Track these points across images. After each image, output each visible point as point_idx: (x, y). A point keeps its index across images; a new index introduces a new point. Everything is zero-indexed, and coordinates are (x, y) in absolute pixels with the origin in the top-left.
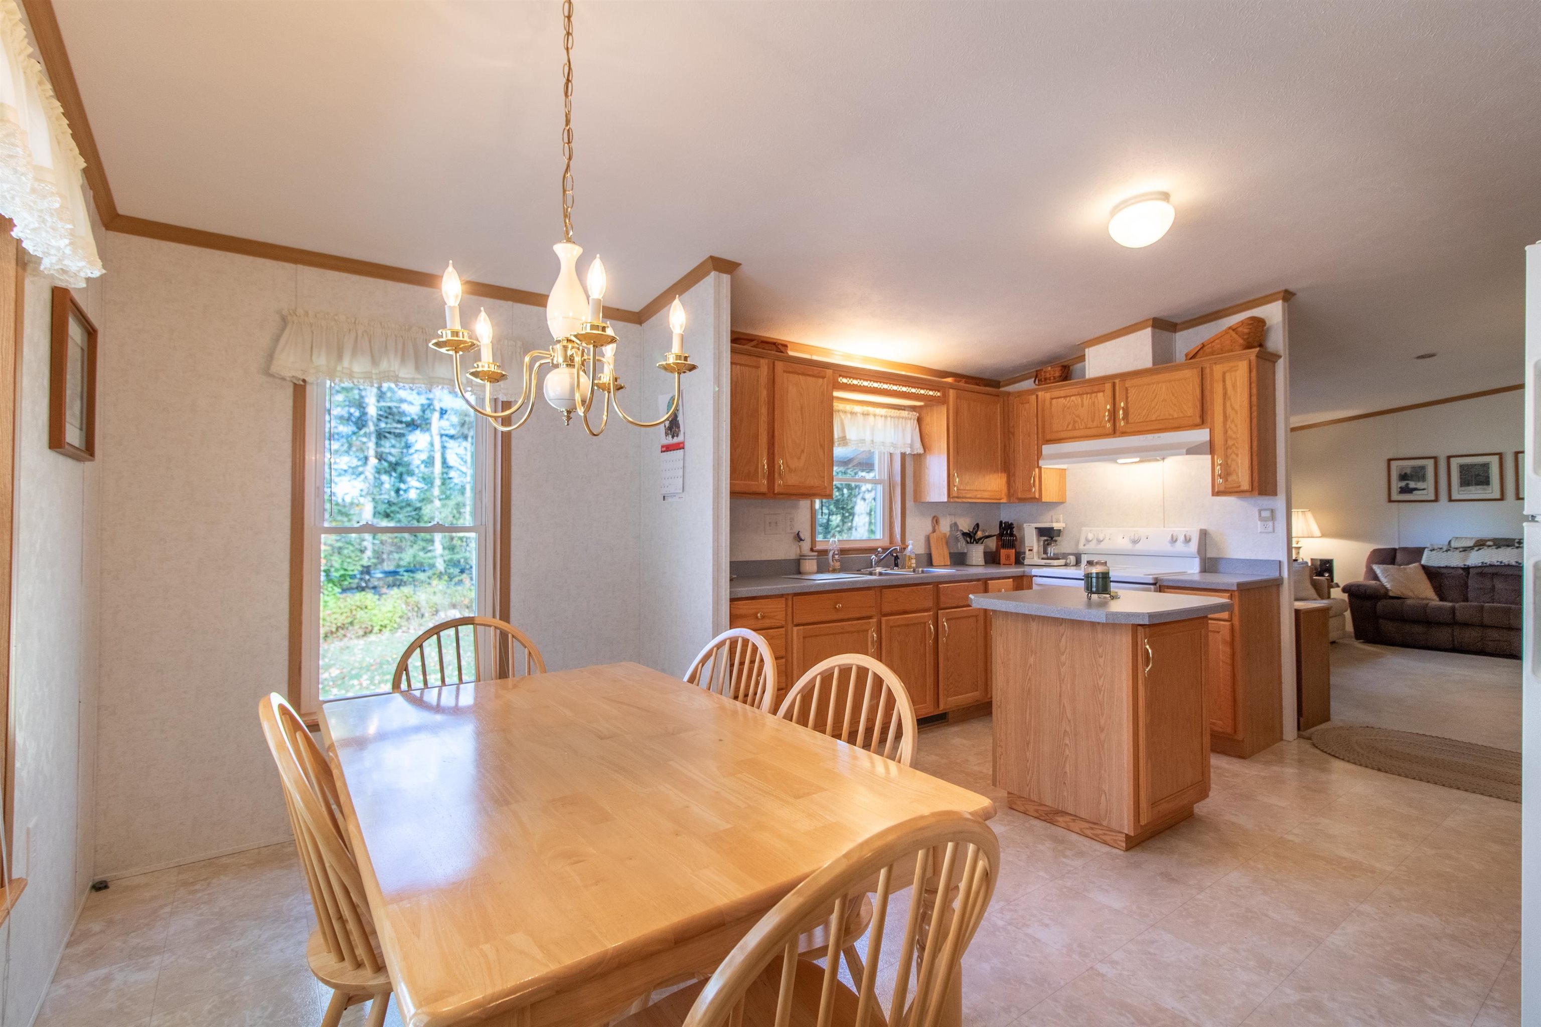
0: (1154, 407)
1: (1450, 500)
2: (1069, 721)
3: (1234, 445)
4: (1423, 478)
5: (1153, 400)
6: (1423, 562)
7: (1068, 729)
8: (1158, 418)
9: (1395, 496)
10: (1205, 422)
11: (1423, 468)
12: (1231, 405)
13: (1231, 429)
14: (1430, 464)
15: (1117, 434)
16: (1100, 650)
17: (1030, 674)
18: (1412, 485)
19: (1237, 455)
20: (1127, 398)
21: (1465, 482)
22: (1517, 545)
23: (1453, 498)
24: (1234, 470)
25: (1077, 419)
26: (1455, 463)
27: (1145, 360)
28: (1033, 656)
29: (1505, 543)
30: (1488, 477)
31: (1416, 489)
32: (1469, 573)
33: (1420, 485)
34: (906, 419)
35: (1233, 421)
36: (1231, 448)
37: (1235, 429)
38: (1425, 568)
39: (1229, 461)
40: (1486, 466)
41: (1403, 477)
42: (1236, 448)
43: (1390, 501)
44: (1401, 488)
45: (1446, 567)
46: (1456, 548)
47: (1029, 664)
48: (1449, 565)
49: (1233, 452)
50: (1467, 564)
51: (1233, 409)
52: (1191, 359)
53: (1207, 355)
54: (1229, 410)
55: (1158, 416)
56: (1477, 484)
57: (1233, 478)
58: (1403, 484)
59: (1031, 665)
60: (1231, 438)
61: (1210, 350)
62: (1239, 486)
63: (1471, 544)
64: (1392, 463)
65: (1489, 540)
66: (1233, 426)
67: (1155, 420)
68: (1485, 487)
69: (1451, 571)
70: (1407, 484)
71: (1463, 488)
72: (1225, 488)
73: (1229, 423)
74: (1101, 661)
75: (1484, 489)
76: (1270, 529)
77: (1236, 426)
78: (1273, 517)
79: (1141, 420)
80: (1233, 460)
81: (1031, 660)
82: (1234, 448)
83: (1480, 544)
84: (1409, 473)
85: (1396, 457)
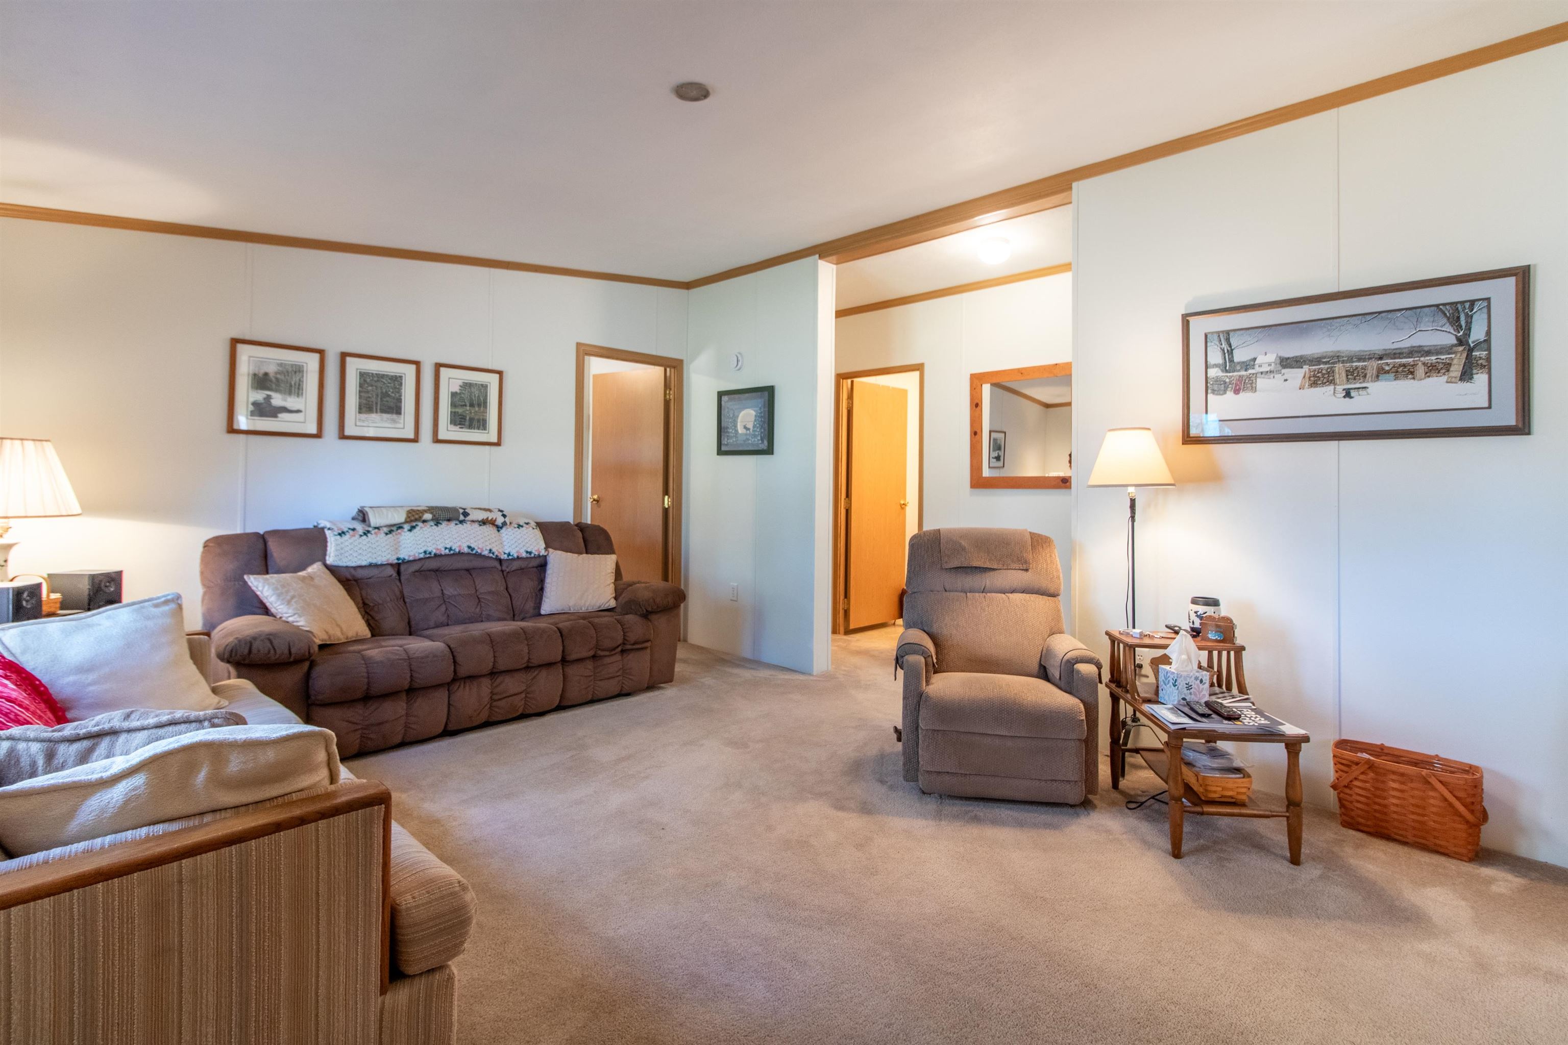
1: (343, 436)
4: (296, 389)
6: (330, 560)
9: (243, 421)
11: (298, 370)
14: (311, 362)
18: (278, 400)
21: (366, 407)
22: (462, 518)
23: (348, 432)
26: (354, 366)
29: (448, 516)
30: (399, 400)
31: (285, 410)
32: (399, 573)
33: (291, 402)
38: (333, 570)
40: (397, 380)
41: (261, 381)
43: (232, 429)
44: (255, 404)
45: (371, 566)
46: (378, 528)
48: (374, 561)
50: (402, 556)
56: (383, 411)
58: (259, 396)
63: (400, 517)
65: (425, 511)
68: (394, 416)
69: (374, 572)
70: (269, 398)
71: (363, 416)
75: (394, 421)
83: (414, 518)
84: (272, 375)
85: (247, 337)
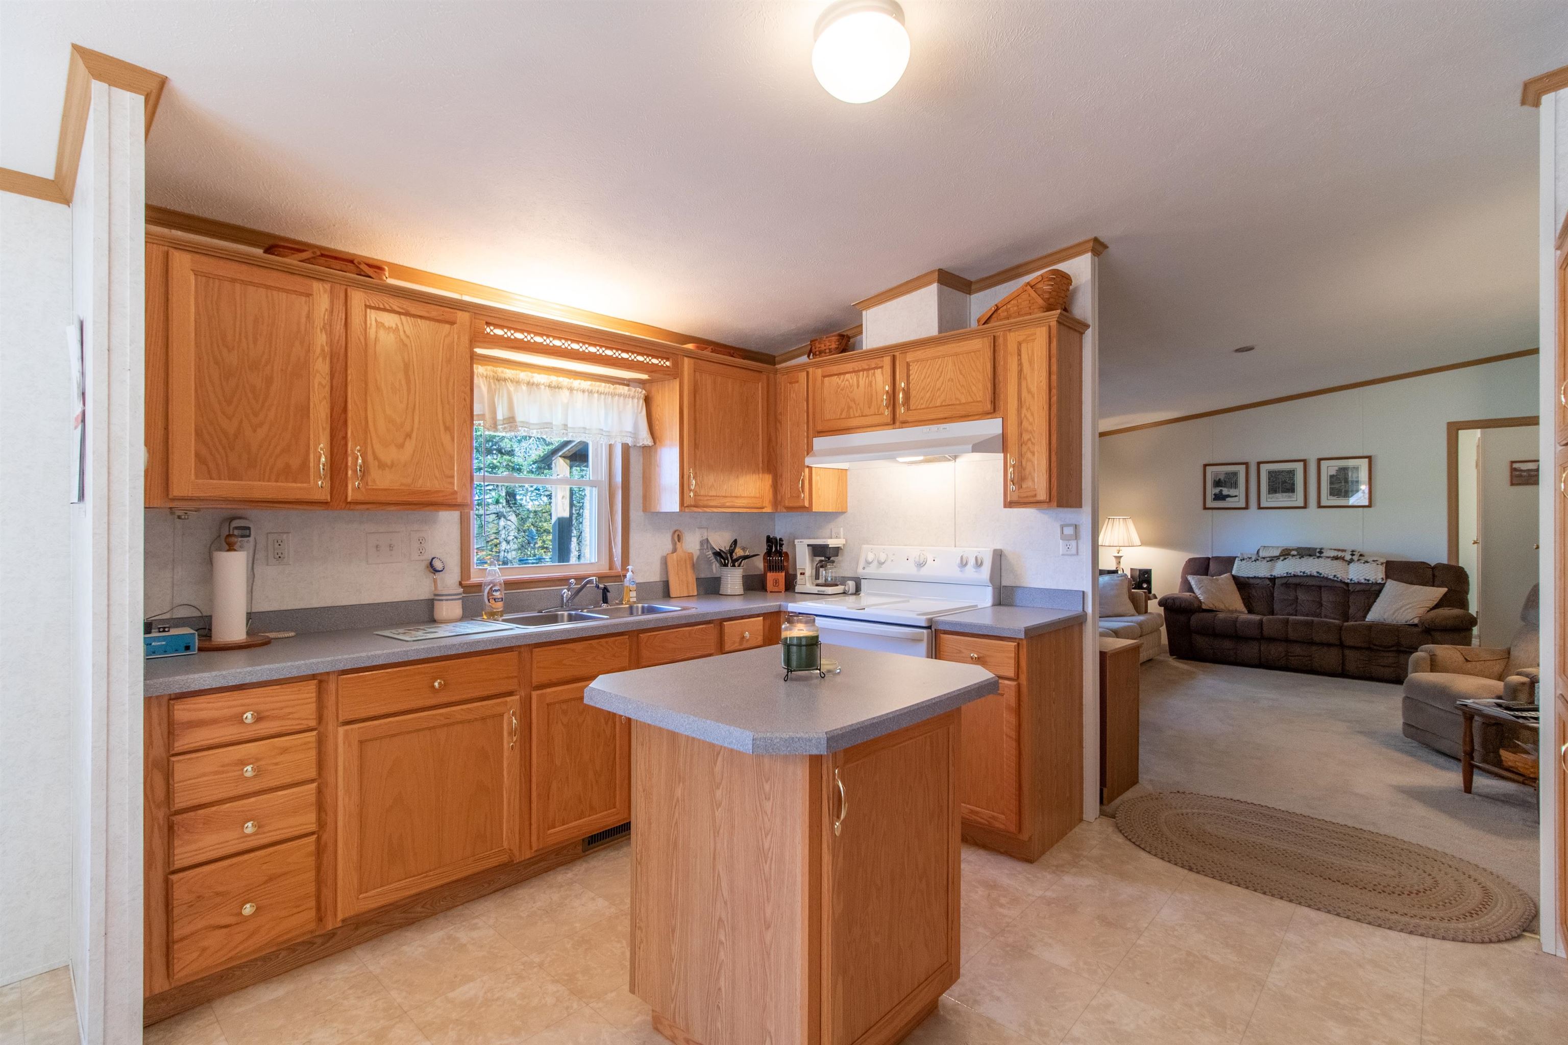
0: (939, 389)
1: (1260, 508)
2: (725, 903)
3: (1029, 439)
4: (1235, 485)
5: (938, 380)
6: (1233, 573)
7: (724, 916)
8: (943, 404)
9: (1210, 504)
10: (997, 409)
11: (1235, 474)
12: (1027, 387)
13: (1027, 419)
14: (1241, 469)
15: (898, 424)
16: (767, 787)
17: (677, 815)
18: (1225, 491)
19: (1033, 453)
20: (908, 376)
21: (1273, 490)
22: (1318, 554)
23: (1262, 505)
24: (1030, 474)
25: (852, 404)
26: (1264, 468)
27: (931, 328)
28: (681, 784)
29: (1307, 552)
30: (1293, 484)
31: (1229, 496)
32: (1274, 584)
33: (1232, 492)
34: (625, 396)
35: (1028, 409)
36: (1026, 445)
37: (1031, 419)
38: (1235, 578)
39: (1024, 463)
40: (1292, 473)
41: (1218, 483)
42: (1032, 443)
43: (1205, 508)
44: (1215, 495)
45: (1255, 577)
46: (1264, 558)
47: (675, 801)
48: (1257, 575)
49: (1029, 449)
50: (1273, 574)
51: (1029, 392)
52: (984, 324)
53: (1001, 320)
54: (1024, 394)
55: (945, 400)
56: (1283, 492)
57: (1027, 484)
58: (1217, 490)
59: (678, 800)
60: (1027, 431)
61: (1005, 314)
62: (1035, 496)
63: (1277, 553)
64: (1208, 468)
65: (1293, 550)
66: (1029, 415)
67: (941, 406)
68: (1291, 494)
69: (1258, 581)
70: (1221, 491)
71: (1271, 496)
72: (1019, 497)
73: (1024, 411)
74: (768, 805)
75: (1290, 497)
76: (1074, 551)
77: (1032, 415)
78: (1076, 536)
79: (923, 406)
80: (1028, 460)
81: (679, 792)
82: (1029, 444)
83: (1286, 554)
84: (1222, 479)
85: (1211, 462)
